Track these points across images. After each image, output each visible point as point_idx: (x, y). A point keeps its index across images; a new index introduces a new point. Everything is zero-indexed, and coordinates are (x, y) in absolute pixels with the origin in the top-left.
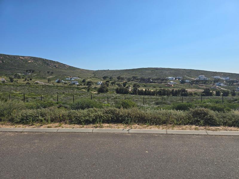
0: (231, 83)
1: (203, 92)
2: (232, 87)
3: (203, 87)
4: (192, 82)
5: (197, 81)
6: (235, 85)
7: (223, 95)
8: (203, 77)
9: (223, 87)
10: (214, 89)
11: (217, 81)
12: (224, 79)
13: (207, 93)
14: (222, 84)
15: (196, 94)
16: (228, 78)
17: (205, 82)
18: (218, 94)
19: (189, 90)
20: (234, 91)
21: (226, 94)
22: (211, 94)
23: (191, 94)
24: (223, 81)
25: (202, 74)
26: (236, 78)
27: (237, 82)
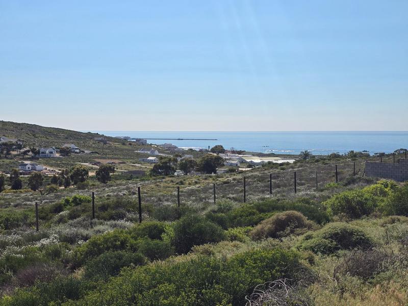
0: (5, 152)
2: (7, 161)
6: (15, 156)
26: (16, 137)
27: (20, 147)
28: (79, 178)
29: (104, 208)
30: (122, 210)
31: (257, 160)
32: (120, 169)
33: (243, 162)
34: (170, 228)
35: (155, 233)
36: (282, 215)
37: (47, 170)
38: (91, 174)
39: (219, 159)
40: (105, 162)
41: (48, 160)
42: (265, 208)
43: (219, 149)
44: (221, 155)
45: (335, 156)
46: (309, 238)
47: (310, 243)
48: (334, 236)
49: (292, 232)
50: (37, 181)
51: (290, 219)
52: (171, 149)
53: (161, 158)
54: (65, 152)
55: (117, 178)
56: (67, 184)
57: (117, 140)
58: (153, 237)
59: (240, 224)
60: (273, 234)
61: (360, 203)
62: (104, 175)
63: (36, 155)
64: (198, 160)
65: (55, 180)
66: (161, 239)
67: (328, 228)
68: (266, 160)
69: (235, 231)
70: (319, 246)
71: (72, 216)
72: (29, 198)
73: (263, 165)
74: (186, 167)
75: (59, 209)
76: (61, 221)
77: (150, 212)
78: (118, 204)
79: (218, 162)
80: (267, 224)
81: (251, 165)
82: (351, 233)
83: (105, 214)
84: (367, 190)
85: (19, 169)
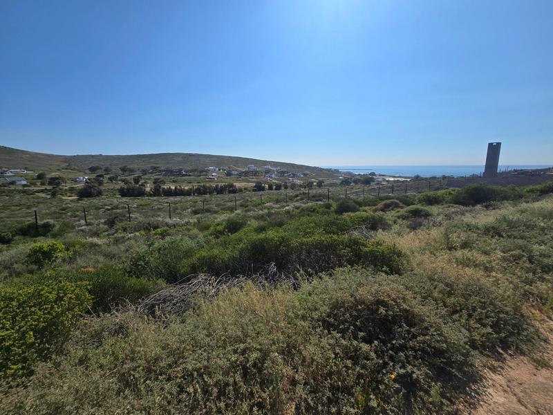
0: (282, 174)
1: (255, 187)
2: (283, 178)
3: (253, 180)
4: (240, 174)
5: (246, 173)
6: (286, 176)
7: (276, 189)
8: (253, 167)
9: (275, 179)
10: (266, 182)
11: (268, 172)
12: (274, 169)
13: (259, 188)
14: (273, 176)
15: (246, 189)
16: (279, 168)
17: (255, 173)
18: (270, 188)
19: (238, 185)
20: (286, 183)
21: (278, 187)
22: (263, 189)
23: (241, 190)
24: (274, 171)
25: (251, 164)
26: (287, 168)
27: (288, 173)
28: (310, 185)
29: (314, 196)
30: (322, 198)
31: (392, 179)
32: (327, 182)
33: (384, 180)
34: (334, 206)
35: (328, 206)
36: (388, 201)
37: (298, 182)
38: (315, 184)
39: (372, 178)
40: (321, 179)
41: (298, 177)
43: (373, 174)
44: (374, 177)
45: (434, 178)
46: (399, 212)
47: (398, 214)
48: (410, 212)
49: (392, 209)
50: (293, 186)
51: (392, 203)
52: (350, 174)
53: (345, 177)
54: (305, 175)
55: (325, 186)
56: (305, 188)
57: (326, 170)
58: (326, 208)
59: (369, 205)
60: (383, 210)
62: (320, 185)
63: (294, 176)
64: (362, 179)
65: (300, 186)
66: (330, 209)
67: (412, 207)
68: (396, 179)
69: (366, 208)
70: (403, 216)
71: (302, 199)
72: (290, 192)
73: (394, 181)
74: (356, 182)
75: (297, 196)
76: (297, 201)
77: (333, 199)
78: (320, 195)
79: (372, 180)
80: (380, 205)
81: (388, 181)
82: (421, 211)
83: (314, 199)
84: (440, 193)
85: (288, 181)
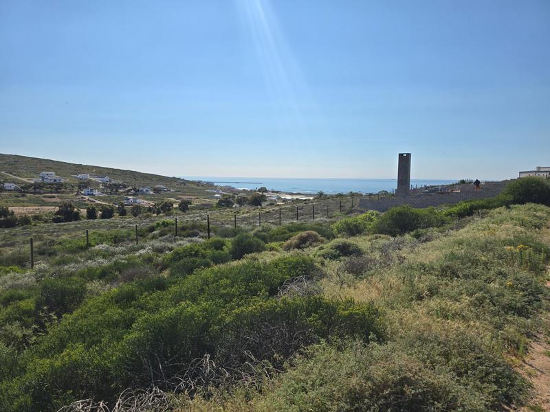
0: (114, 190)
1: (58, 213)
2: (117, 196)
3: (53, 200)
4: (24, 189)
5: (37, 187)
6: (122, 193)
7: (103, 217)
8: (51, 176)
9: (99, 199)
10: (81, 204)
11: (84, 185)
12: (98, 180)
13: (67, 214)
14: (96, 193)
15: (37, 218)
16: (107, 178)
17: (57, 188)
18: (91, 214)
19: (18, 210)
20: (122, 205)
21: (108, 213)
22: (76, 217)
23: (25, 221)
24: (97, 184)
25: (48, 169)
26: (123, 179)
27: (125, 187)
28: (166, 208)
29: (183, 229)
30: (196, 231)
31: (289, 197)
32: (194, 203)
33: (279, 198)
34: (229, 242)
35: (219, 246)
36: (304, 234)
37: (144, 203)
38: (175, 206)
39: (263, 196)
40: (185, 198)
41: (145, 195)
42: (293, 229)
43: (264, 190)
44: (264, 194)
45: (340, 195)
46: (321, 248)
47: (322, 252)
48: (337, 247)
49: (311, 245)
50: (137, 211)
51: (309, 236)
52: (230, 189)
53: (224, 195)
54: (157, 191)
55: (193, 208)
56: (158, 213)
57: (193, 182)
58: (217, 249)
59: (276, 240)
60: (298, 246)
61: (356, 226)
62: (184, 207)
63: (137, 192)
64: (249, 197)
65: (150, 209)
66: (222, 250)
67: (334, 242)
68: (295, 197)
69: (273, 244)
70: (328, 254)
71: (162, 235)
72: (132, 223)
73: (293, 200)
74: (241, 202)
75: (152, 229)
76: (154, 237)
77: (215, 232)
78: (194, 227)
79: (263, 198)
80: (294, 240)
81: (284, 200)
82: (349, 246)
83: (184, 233)
84: (360, 217)
85: (125, 202)
